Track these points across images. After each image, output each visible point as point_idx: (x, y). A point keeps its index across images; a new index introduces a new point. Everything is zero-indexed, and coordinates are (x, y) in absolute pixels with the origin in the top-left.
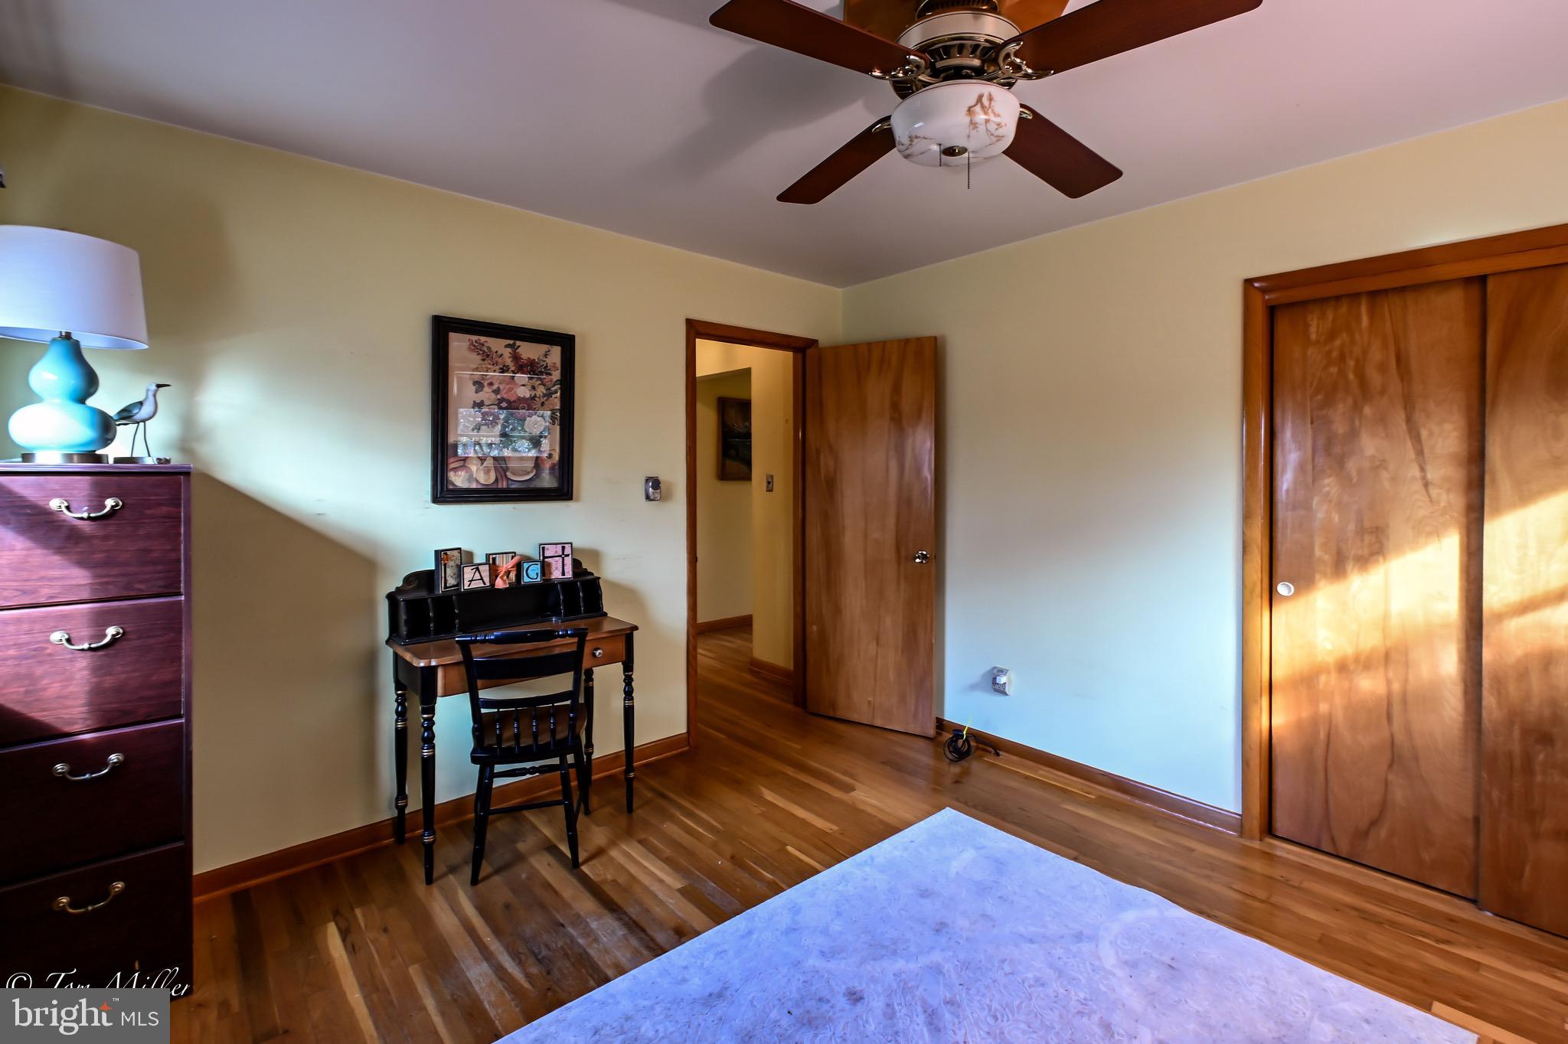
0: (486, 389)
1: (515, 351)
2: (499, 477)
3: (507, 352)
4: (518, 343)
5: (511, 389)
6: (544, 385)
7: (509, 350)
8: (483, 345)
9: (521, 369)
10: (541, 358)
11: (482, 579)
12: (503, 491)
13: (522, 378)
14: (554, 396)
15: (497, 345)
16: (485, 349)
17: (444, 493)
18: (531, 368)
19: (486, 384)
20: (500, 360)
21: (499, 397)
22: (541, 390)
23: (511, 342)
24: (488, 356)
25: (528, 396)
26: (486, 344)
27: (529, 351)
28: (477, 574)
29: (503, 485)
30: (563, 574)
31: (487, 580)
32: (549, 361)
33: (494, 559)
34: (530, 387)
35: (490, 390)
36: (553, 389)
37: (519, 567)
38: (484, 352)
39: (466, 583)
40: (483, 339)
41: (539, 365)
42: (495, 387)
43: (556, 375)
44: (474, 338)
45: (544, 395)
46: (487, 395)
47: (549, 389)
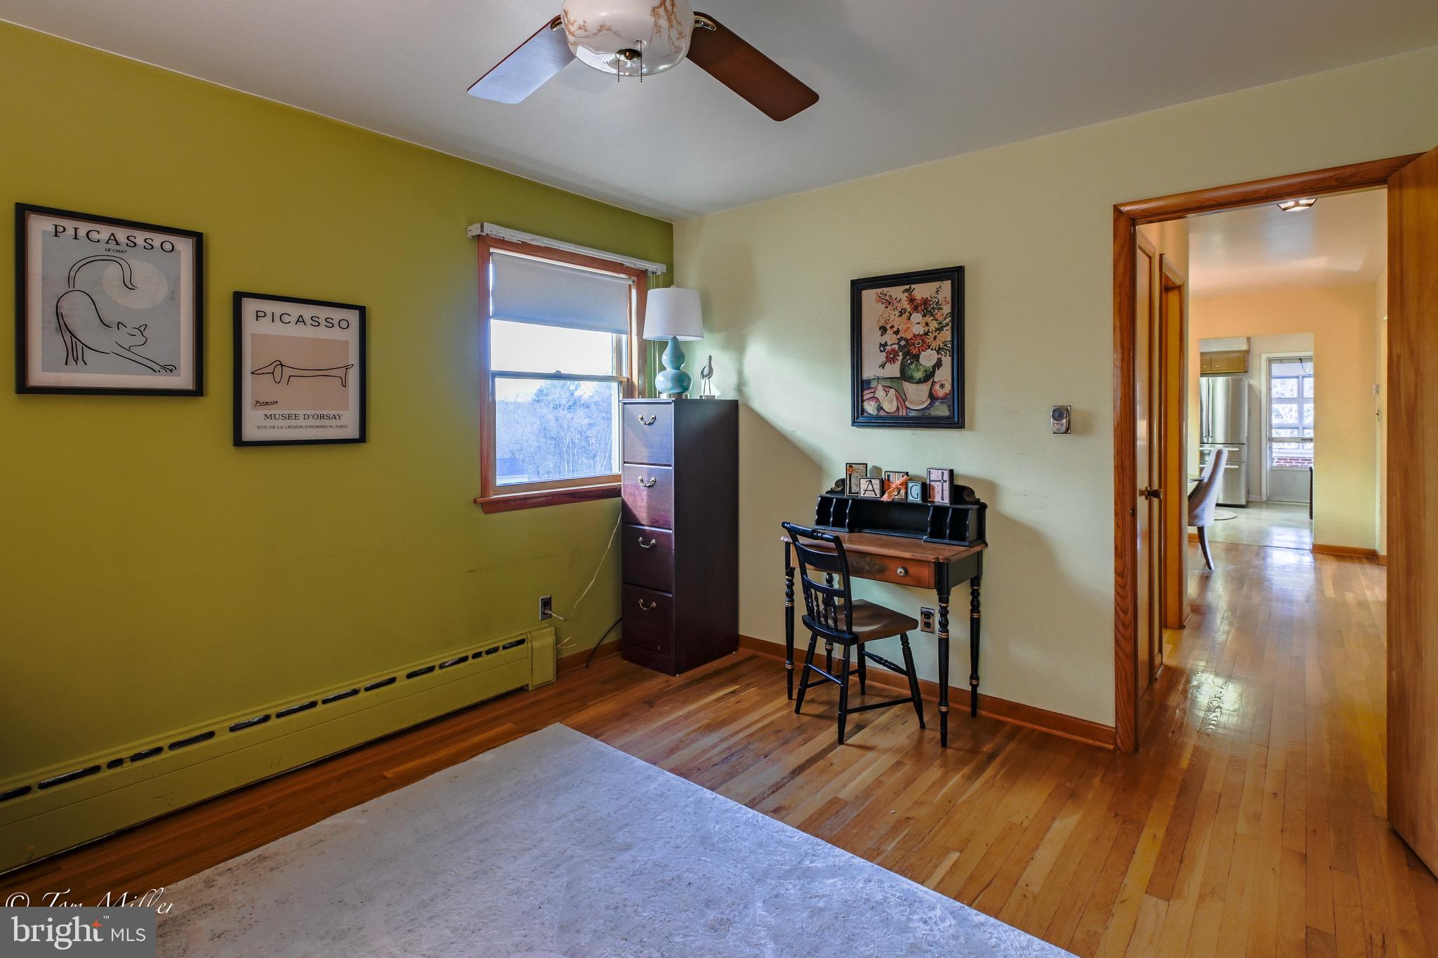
0: (889, 331)
1: (910, 295)
2: (899, 405)
3: (904, 297)
4: (913, 286)
5: (908, 329)
6: (936, 320)
7: (906, 294)
8: (886, 295)
9: (916, 309)
10: (933, 295)
11: (874, 490)
12: (902, 418)
13: (917, 317)
14: (945, 329)
15: (897, 292)
16: (887, 298)
17: (860, 418)
18: (925, 307)
19: (888, 327)
20: (899, 305)
21: (898, 337)
22: (934, 325)
23: (907, 287)
24: (890, 303)
25: (922, 333)
26: (888, 294)
27: (922, 291)
28: (870, 486)
29: (903, 413)
30: (943, 499)
31: (878, 492)
32: (940, 296)
33: (889, 476)
34: (924, 324)
35: (892, 332)
36: (944, 322)
37: (905, 484)
38: (887, 300)
39: (862, 492)
40: (885, 290)
41: (931, 303)
42: (895, 329)
43: (947, 309)
44: (879, 290)
45: (937, 330)
46: (890, 338)
47: (941, 323)
